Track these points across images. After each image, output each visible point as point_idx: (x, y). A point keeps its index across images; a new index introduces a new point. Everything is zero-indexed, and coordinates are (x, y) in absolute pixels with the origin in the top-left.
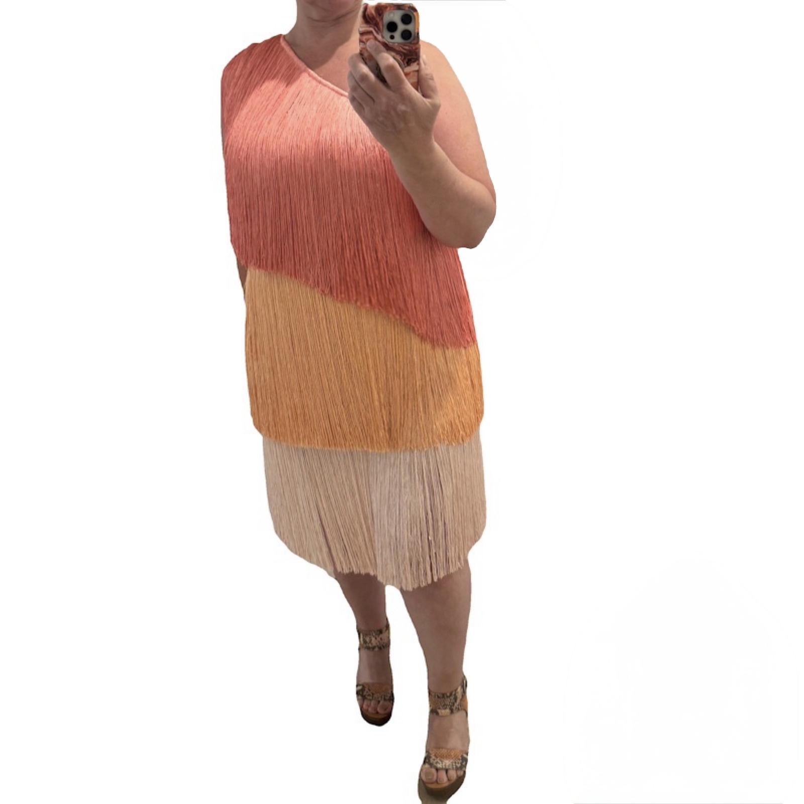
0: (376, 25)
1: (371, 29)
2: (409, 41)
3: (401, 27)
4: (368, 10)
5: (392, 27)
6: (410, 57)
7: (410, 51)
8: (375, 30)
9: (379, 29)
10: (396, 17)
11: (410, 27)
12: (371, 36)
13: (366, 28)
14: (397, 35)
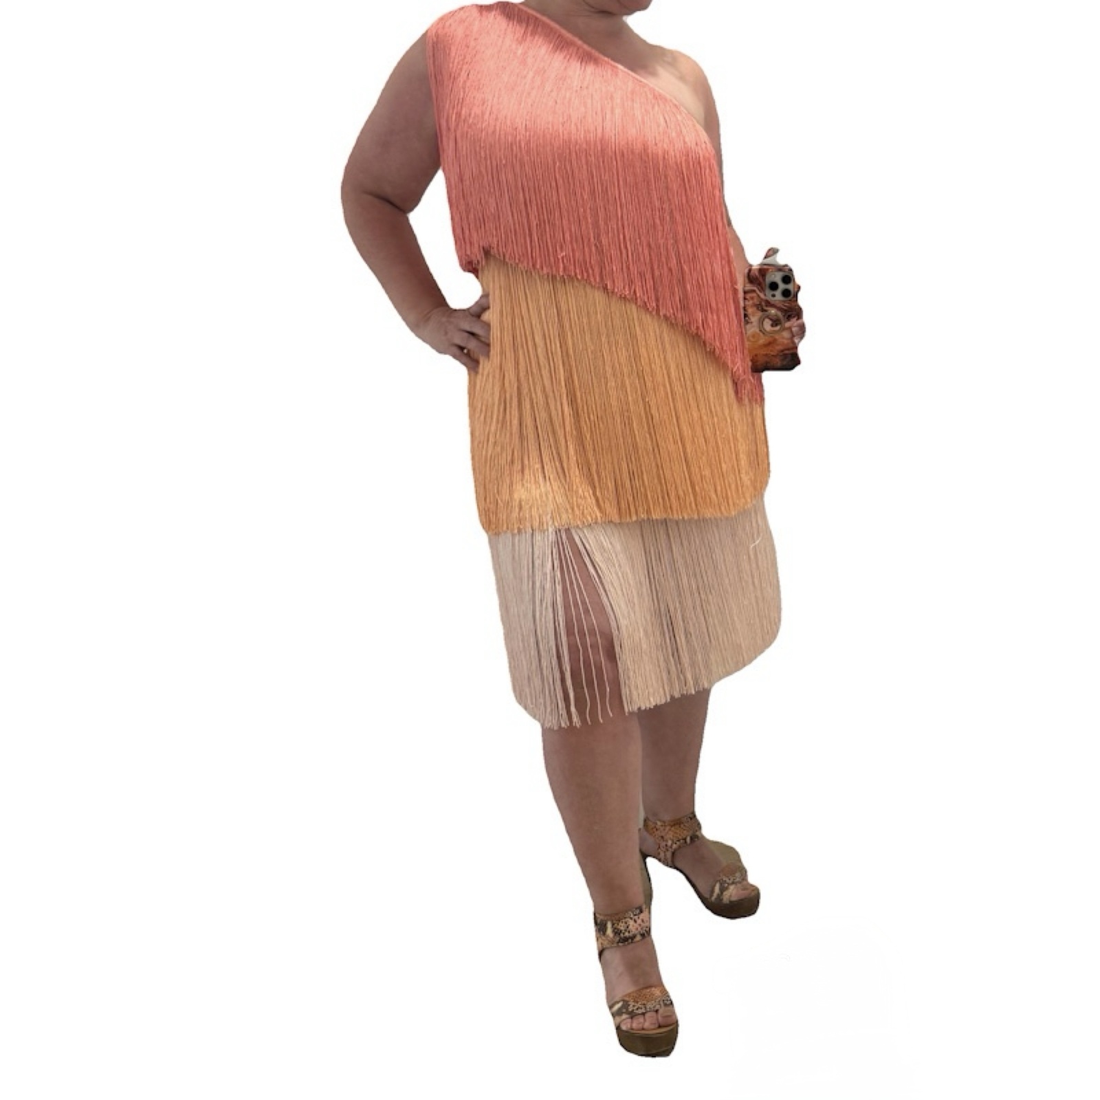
0: (760, 284)
1: (755, 288)
2: (790, 298)
3: (782, 286)
4: (752, 272)
5: (774, 286)
6: (790, 313)
7: (790, 308)
8: (758, 288)
9: (762, 288)
10: (777, 277)
11: (790, 287)
12: (754, 295)
13: (749, 287)
14: (778, 293)
